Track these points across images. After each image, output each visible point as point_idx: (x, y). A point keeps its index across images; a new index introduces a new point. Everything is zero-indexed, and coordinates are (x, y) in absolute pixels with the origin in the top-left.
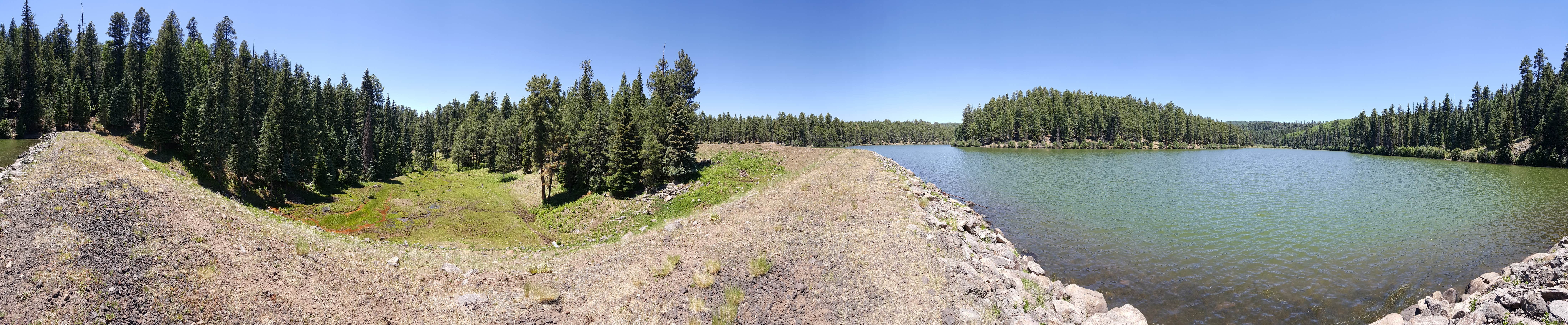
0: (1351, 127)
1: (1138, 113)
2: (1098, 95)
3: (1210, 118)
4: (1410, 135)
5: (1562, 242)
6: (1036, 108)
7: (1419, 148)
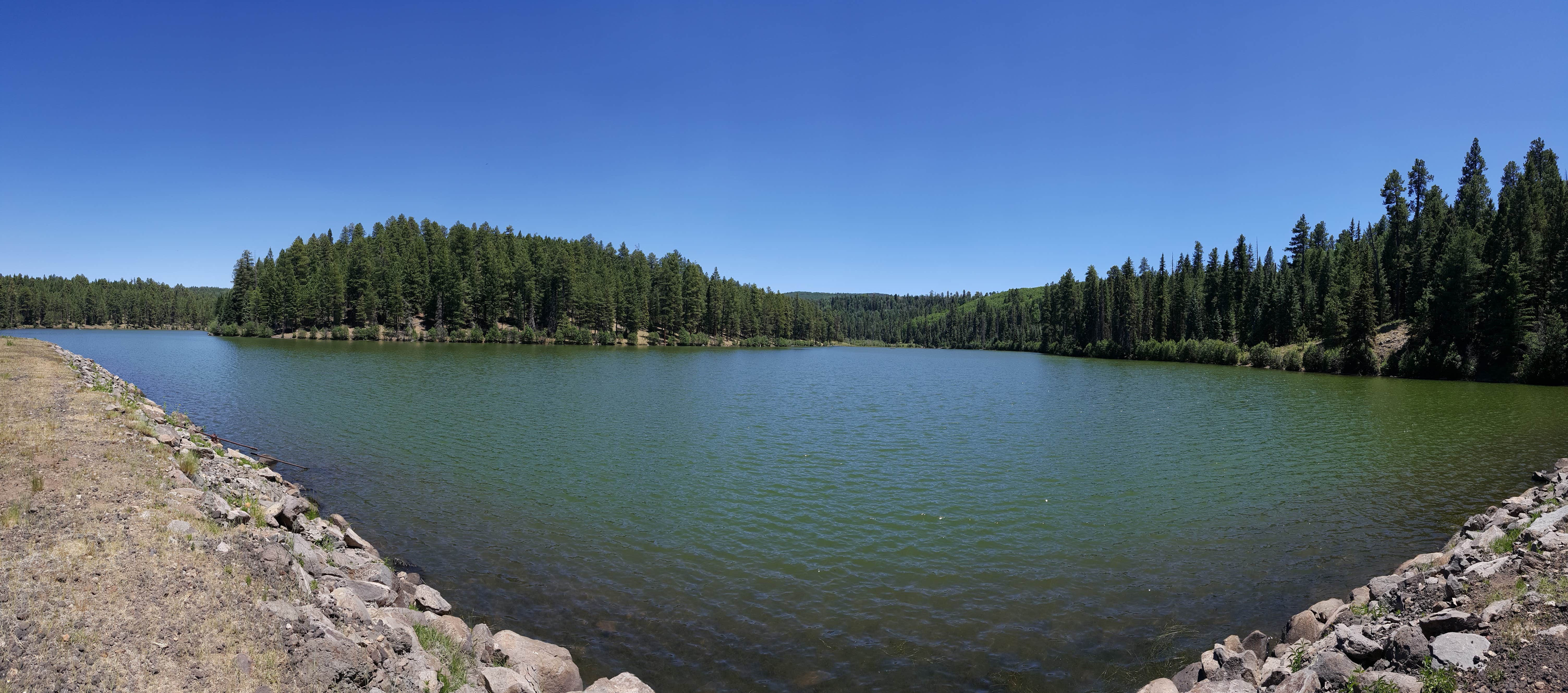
0: (1045, 304)
1: (606, 272)
2: (524, 235)
3: (754, 286)
4: (1166, 317)
5: (1467, 528)
6: (394, 259)
7: (1185, 344)
